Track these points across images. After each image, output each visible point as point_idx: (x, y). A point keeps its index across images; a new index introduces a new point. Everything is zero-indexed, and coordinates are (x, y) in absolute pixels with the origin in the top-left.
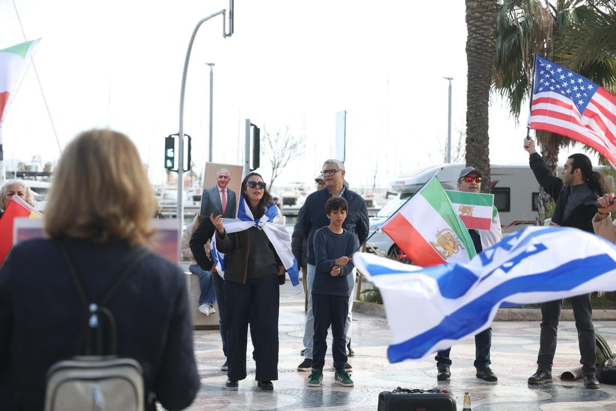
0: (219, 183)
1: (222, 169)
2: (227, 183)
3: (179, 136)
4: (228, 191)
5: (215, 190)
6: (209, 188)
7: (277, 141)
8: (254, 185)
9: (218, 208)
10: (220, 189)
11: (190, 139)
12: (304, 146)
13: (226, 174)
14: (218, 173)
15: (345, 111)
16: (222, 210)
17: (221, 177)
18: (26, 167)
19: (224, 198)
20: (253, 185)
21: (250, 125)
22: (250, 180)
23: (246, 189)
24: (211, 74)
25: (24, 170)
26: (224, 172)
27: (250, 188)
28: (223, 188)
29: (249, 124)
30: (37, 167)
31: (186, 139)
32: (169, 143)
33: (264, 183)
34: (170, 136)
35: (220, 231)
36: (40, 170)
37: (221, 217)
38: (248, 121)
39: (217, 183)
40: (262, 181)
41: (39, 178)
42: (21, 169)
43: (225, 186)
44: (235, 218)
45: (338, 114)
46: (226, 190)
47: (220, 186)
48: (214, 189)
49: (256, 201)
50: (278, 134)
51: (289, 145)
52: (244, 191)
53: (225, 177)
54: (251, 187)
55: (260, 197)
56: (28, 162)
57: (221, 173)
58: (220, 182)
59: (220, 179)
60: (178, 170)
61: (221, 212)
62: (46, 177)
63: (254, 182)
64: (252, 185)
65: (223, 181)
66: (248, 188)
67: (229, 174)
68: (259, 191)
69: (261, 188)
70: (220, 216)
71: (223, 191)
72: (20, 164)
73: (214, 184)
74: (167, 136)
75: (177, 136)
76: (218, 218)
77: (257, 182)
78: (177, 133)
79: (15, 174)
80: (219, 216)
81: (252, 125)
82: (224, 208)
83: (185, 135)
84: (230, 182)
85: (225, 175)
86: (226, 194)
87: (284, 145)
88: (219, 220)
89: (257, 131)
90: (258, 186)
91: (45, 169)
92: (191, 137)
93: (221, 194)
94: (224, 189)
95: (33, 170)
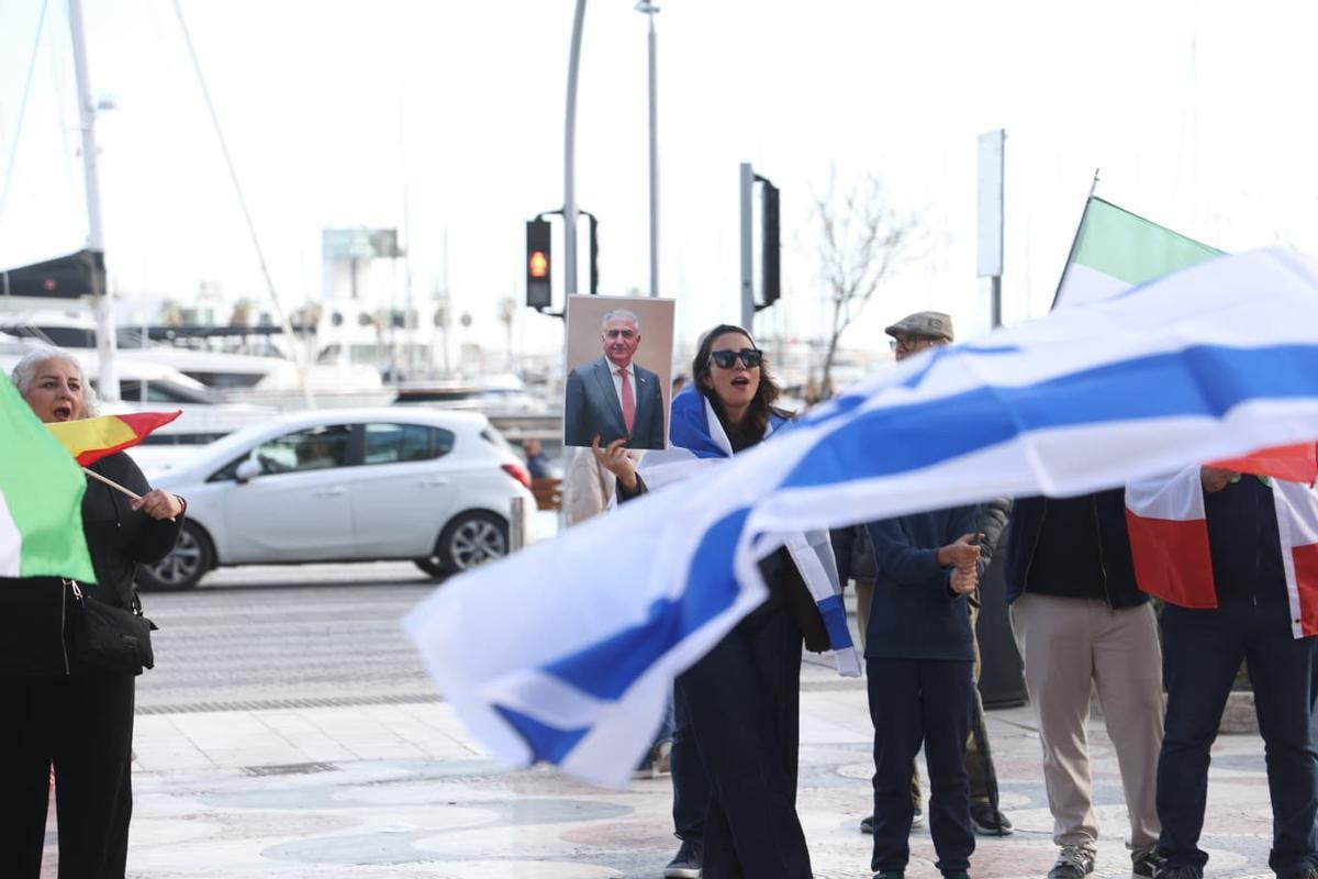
0: (610, 350)
1: (617, 312)
2: (632, 349)
3: (565, 217)
4: (638, 372)
5: (600, 371)
6: (583, 367)
7: (846, 223)
8: (729, 358)
9: (611, 421)
10: (613, 368)
11: (594, 223)
12: (928, 234)
13: (628, 323)
14: (605, 325)
15: (1003, 131)
16: (623, 427)
17: (614, 334)
18: (186, 314)
19: (626, 392)
20: (726, 358)
21: (752, 177)
22: (715, 347)
23: (708, 374)
24: (652, 37)
25: (178, 321)
26: (620, 319)
27: (719, 369)
28: (622, 363)
29: (748, 176)
30: (210, 313)
31: (583, 226)
32: (538, 237)
33: (756, 351)
34: (539, 218)
35: (627, 483)
36: (222, 319)
37: (621, 446)
38: (745, 168)
39: (603, 352)
40: (751, 347)
41: (216, 341)
42: (171, 319)
43: (628, 359)
44: (662, 446)
45: (981, 139)
46: (630, 369)
47: (612, 359)
48: (596, 369)
49: (741, 405)
50: (850, 204)
51: (883, 231)
52: (704, 381)
53: (626, 334)
54: (720, 366)
55: (750, 391)
56: (187, 298)
57: (613, 324)
58: (612, 347)
59: (611, 341)
60: (565, 311)
61: (621, 433)
62: (236, 340)
63: (729, 351)
64: (724, 362)
65: (620, 346)
66: (714, 369)
67: (637, 325)
68: (746, 375)
69: (749, 366)
70: (621, 441)
71: (623, 373)
72: (167, 305)
73: (596, 352)
74: (532, 218)
75: (559, 217)
76: (615, 449)
77: (738, 351)
78: (559, 207)
79: (145, 332)
80: (615, 444)
81: (758, 178)
82: (629, 419)
83: (582, 213)
84: (640, 346)
85: (626, 328)
86: (632, 380)
87: (867, 233)
88: (618, 452)
89: (772, 197)
90: (740, 362)
91: (233, 319)
92: (597, 217)
93: (618, 382)
94: (623, 367)
95: (201, 320)
